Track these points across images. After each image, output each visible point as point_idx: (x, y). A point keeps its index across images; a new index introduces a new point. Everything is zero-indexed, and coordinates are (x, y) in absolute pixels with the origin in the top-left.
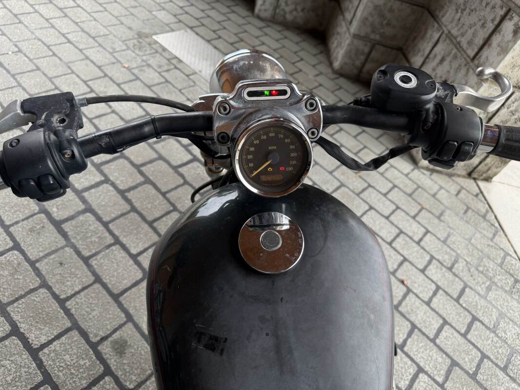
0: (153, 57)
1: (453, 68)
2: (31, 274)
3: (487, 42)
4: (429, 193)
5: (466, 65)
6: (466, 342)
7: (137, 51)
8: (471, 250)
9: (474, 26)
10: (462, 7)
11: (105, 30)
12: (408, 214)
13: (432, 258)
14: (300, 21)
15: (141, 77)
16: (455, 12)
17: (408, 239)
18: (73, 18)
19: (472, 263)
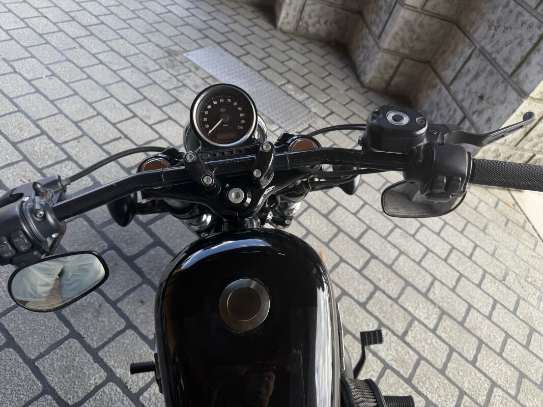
0: (188, 77)
1: (489, 84)
2: (115, 315)
3: (525, 60)
4: (471, 207)
5: (503, 82)
6: (529, 353)
7: (170, 70)
8: (517, 262)
9: (509, 44)
10: (495, 24)
11: (135, 49)
12: (456, 229)
13: (485, 272)
14: (323, 33)
15: (181, 99)
16: (487, 28)
17: (460, 254)
18: (100, 36)
19: (520, 275)
